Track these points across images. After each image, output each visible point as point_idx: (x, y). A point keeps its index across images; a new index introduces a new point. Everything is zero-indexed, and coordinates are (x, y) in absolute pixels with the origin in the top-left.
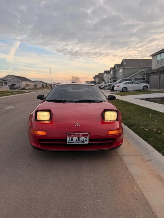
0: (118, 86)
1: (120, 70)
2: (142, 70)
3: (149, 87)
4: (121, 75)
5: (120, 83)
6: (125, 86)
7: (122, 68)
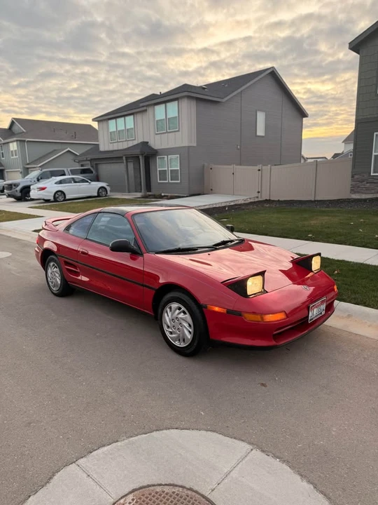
0: (43, 189)
1: (11, 145)
2: (69, 149)
3: (108, 189)
4: (15, 157)
5: (38, 180)
6: (60, 187)
7: (17, 141)
